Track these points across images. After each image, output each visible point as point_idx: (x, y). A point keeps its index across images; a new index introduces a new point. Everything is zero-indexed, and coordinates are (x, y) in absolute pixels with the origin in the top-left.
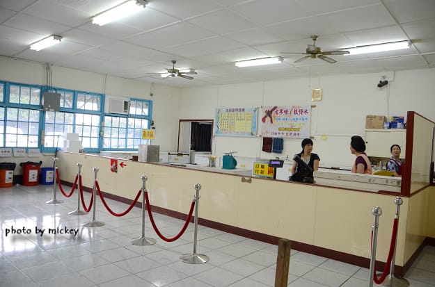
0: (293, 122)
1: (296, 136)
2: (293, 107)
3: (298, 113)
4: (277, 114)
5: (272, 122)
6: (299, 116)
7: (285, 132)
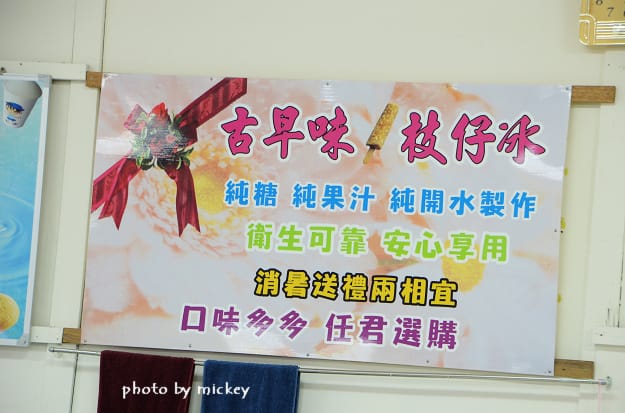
0: (396, 225)
1: (425, 352)
2: (401, 90)
3: (445, 142)
4: (239, 141)
5: (187, 211)
6: (452, 175)
7: (317, 310)
